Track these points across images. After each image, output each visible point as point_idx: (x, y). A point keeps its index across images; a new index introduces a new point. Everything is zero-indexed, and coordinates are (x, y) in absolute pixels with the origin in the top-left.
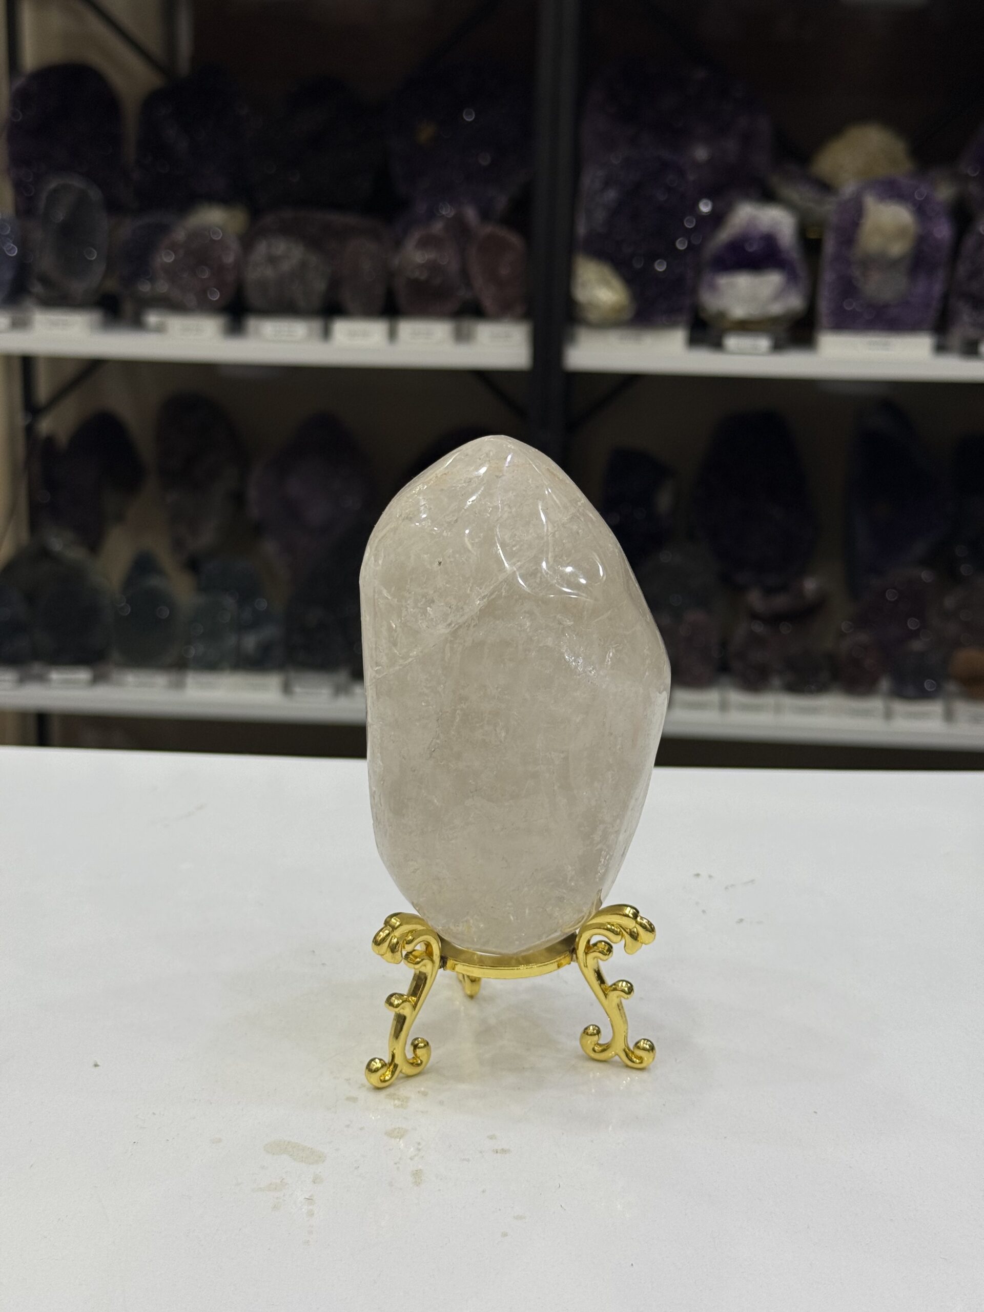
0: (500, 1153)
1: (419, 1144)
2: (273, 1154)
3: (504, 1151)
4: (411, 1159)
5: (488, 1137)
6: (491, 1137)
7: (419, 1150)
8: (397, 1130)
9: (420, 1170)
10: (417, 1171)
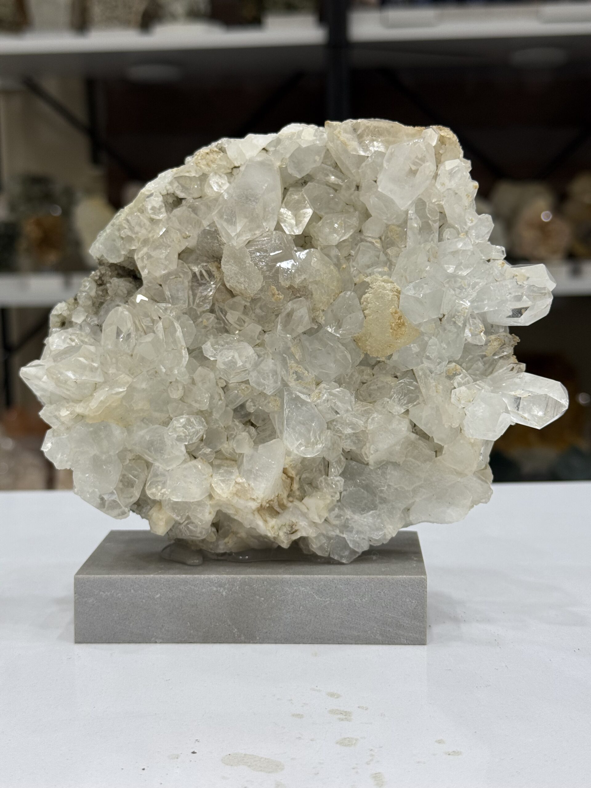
0: (452, 755)
1: (371, 750)
2: (232, 765)
3: (456, 753)
4: (368, 763)
5: (436, 742)
6: (440, 742)
7: (372, 755)
8: (348, 740)
9: (379, 773)
10: (375, 774)
